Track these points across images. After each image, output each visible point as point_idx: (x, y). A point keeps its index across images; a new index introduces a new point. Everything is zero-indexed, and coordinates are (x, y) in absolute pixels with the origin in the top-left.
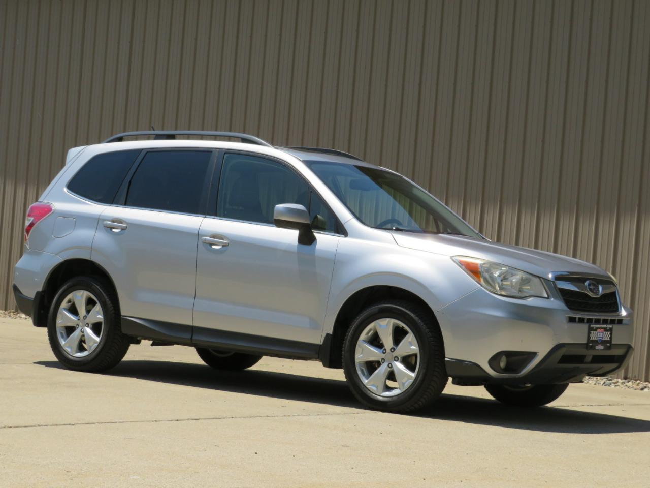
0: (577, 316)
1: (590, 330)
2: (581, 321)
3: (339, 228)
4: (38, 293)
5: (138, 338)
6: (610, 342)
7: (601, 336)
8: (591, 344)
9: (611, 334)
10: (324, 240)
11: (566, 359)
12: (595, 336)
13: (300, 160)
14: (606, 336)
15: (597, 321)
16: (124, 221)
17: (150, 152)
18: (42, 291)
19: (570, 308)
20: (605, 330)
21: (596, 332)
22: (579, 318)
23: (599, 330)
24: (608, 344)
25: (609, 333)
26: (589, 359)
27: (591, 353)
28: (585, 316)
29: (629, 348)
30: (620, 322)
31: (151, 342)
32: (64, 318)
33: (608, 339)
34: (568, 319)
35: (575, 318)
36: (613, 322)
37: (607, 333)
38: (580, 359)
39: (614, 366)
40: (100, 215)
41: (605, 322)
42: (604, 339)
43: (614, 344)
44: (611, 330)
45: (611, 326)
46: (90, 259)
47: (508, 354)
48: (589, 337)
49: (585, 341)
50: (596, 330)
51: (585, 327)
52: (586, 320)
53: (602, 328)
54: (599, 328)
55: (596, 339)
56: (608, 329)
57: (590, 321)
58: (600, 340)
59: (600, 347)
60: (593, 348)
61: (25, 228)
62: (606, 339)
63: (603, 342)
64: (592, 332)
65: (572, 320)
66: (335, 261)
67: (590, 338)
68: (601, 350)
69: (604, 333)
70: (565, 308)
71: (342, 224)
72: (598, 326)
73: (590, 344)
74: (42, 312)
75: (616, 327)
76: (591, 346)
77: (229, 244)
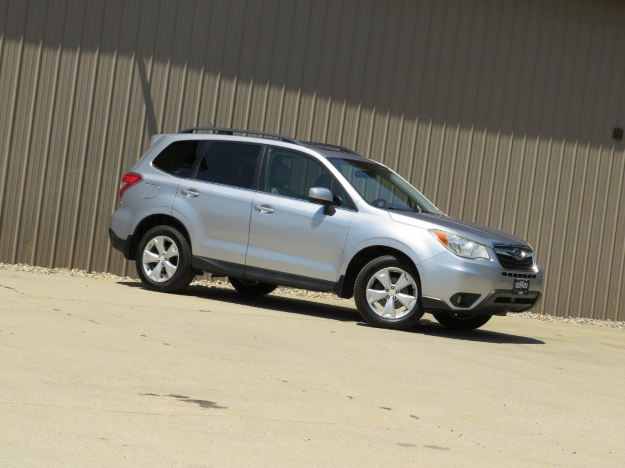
0: (508, 272)
1: (516, 281)
2: (510, 275)
3: (352, 206)
4: (129, 236)
5: (203, 271)
6: (527, 289)
7: (522, 285)
9: (528, 284)
10: (341, 213)
11: (499, 300)
12: (518, 285)
13: (325, 157)
14: (525, 286)
15: (520, 276)
16: (197, 190)
18: (133, 235)
19: (503, 266)
20: (525, 282)
21: (519, 283)
23: (521, 282)
24: (526, 291)
26: (513, 300)
27: (514, 297)
28: (513, 272)
29: (539, 294)
30: (534, 276)
31: (210, 274)
32: (148, 255)
34: (501, 274)
35: (506, 273)
36: (530, 276)
38: (507, 300)
39: (528, 305)
40: (179, 185)
41: (525, 276)
42: (523, 287)
43: (530, 291)
44: (528, 282)
45: (528, 279)
46: (170, 215)
47: (463, 295)
49: (511, 288)
50: (519, 281)
51: (513, 278)
52: (513, 275)
53: (523, 280)
54: (521, 280)
55: (519, 287)
57: (515, 275)
58: (521, 288)
59: (521, 293)
60: (516, 293)
61: (120, 189)
62: (525, 288)
63: (523, 290)
64: (516, 283)
65: (504, 274)
66: (348, 227)
67: (515, 286)
68: (522, 295)
70: (501, 267)
71: (354, 202)
72: (521, 279)
73: (514, 291)
74: (132, 249)
75: (531, 280)
76: (516, 292)
77: (274, 211)
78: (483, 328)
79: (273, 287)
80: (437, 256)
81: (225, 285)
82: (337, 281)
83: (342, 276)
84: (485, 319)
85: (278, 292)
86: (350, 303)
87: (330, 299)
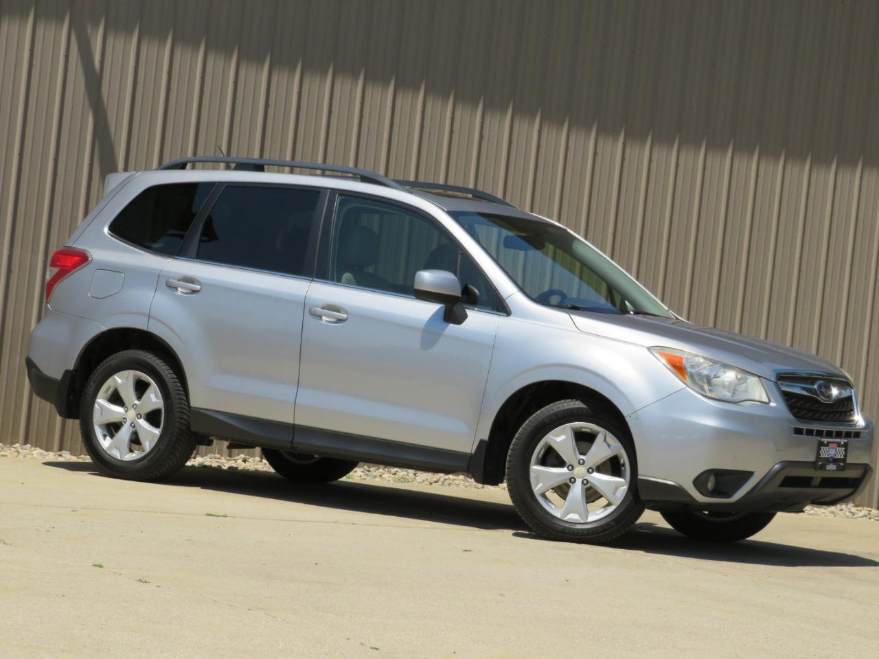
0: (806, 427)
1: (821, 444)
2: (810, 432)
3: (498, 305)
4: (67, 373)
5: (211, 438)
6: (844, 460)
7: (834, 452)
8: (820, 463)
9: (846, 450)
10: (477, 320)
11: (789, 482)
12: (827, 452)
13: (444, 210)
14: (838, 453)
15: (829, 434)
16: (196, 280)
17: (231, 187)
18: (74, 370)
19: (795, 415)
20: (839, 445)
21: (828, 448)
22: (807, 430)
23: (831, 445)
24: (841, 463)
25: (843, 449)
26: (817, 482)
27: (819, 475)
28: (815, 427)
29: (866, 470)
30: (857, 435)
31: (226, 444)
32: (103, 409)
33: (842, 457)
34: (793, 432)
35: (802, 430)
36: (848, 435)
37: (840, 449)
38: (805, 482)
39: (845, 491)
40: (161, 271)
41: (839, 435)
42: (837, 457)
43: (849, 464)
44: (846, 445)
45: (846, 441)
46: (146, 330)
47: (719, 474)
48: (818, 454)
49: (812, 458)
50: (827, 445)
51: (815, 439)
52: (815, 432)
53: (835, 443)
54: (832, 443)
55: (827, 456)
56: (842, 443)
57: (820, 433)
58: (831, 457)
59: (831, 467)
60: (823, 468)
61: (46, 281)
62: (839, 457)
63: (835, 461)
64: (822, 448)
65: (798, 431)
67: (820, 455)
68: (833, 470)
69: (838, 448)
70: (791, 417)
71: (502, 297)
72: (830, 440)
74: (72, 398)
75: (852, 441)
76: (821, 465)
77: (347, 318)
78: (759, 537)
79: (349, 466)
80: (667, 399)
81: (257, 463)
82: (473, 452)
83: (482, 442)
84: (763, 519)
85: (358, 476)
86: (499, 494)
87: (461, 487)
